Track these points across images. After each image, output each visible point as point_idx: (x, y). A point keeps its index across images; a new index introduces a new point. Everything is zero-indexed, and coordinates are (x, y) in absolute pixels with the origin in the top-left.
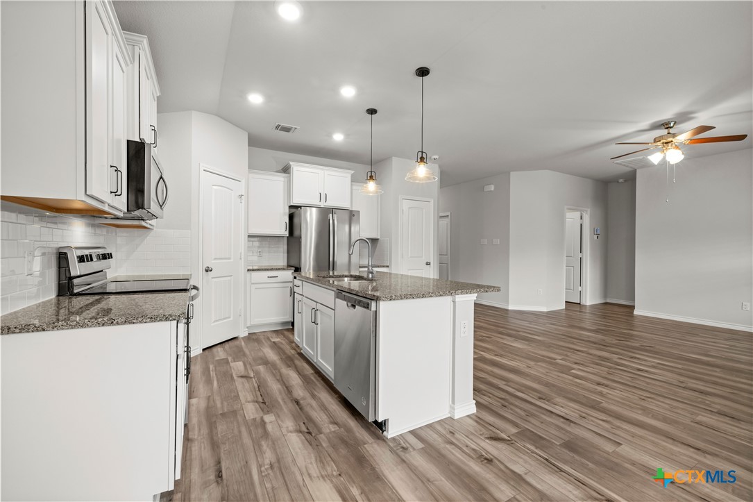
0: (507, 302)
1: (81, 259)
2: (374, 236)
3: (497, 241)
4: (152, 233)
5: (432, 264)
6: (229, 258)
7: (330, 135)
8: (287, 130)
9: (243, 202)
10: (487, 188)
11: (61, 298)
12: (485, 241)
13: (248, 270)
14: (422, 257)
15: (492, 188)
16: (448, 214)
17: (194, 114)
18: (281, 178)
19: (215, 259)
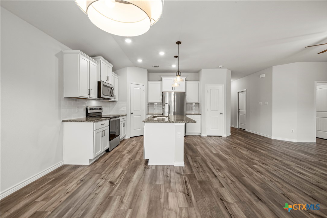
0: (271, 135)
1: (90, 109)
2: (197, 102)
3: (266, 103)
4: (117, 103)
5: (223, 114)
6: (140, 110)
7: (171, 65)
8: (156, 67)
9: (145, 92)
10: (261, 76)
11: (88, 118)
12: (261, 103)
13: (147, 114)
14: (218, 111)
15: (264, 75)
16: (245, 90)
17: (127, 67)
18: (159, 82)
19: (135, 110)
